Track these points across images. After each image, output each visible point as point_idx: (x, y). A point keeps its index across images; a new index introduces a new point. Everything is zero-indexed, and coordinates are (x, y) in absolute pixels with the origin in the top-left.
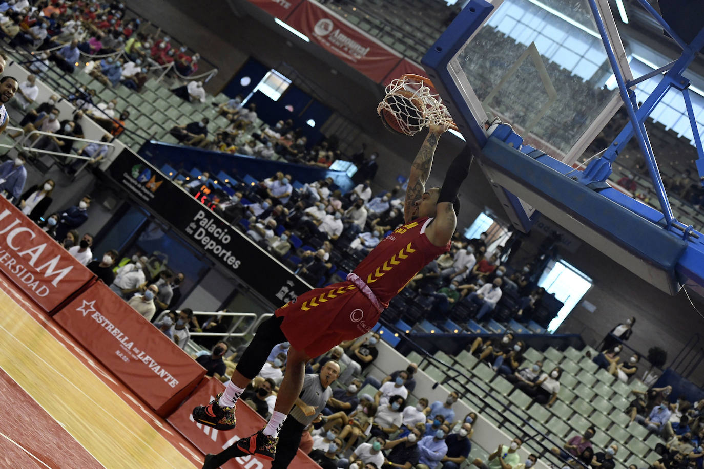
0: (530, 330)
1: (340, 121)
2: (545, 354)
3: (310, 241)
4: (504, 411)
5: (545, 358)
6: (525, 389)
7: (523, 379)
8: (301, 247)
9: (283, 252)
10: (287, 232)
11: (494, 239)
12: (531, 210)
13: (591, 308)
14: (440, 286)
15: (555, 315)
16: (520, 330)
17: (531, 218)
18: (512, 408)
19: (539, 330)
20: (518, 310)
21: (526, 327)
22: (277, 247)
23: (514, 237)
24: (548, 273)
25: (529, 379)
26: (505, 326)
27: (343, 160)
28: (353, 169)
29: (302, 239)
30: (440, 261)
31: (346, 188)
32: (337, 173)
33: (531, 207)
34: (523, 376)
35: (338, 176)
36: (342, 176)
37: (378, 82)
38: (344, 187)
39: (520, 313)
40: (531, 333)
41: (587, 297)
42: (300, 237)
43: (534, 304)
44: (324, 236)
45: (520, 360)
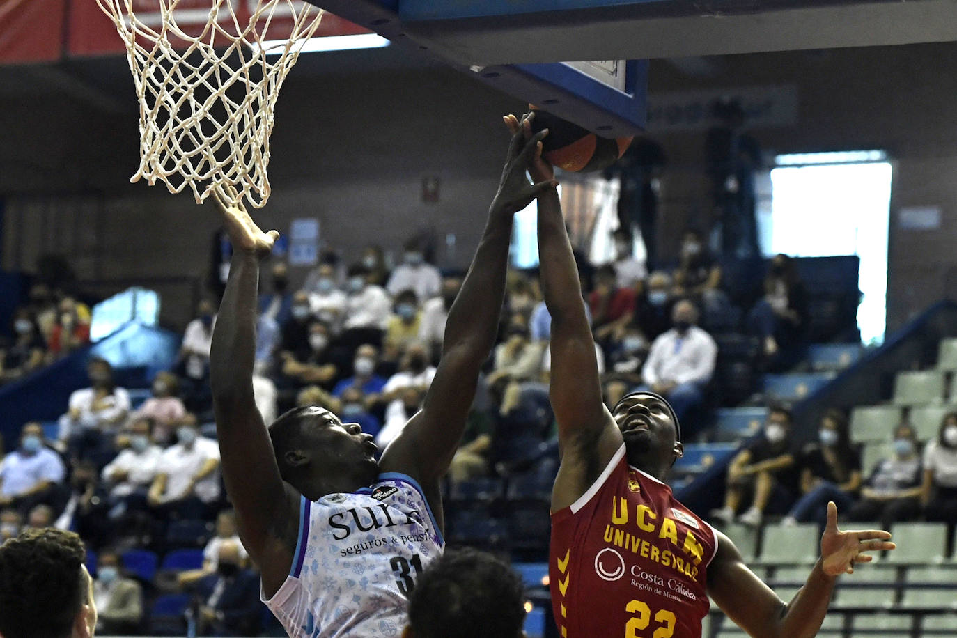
0: (824, 371)
1: (33, 212)
2: (899, 400)
3: (171, 536)
4: (899, 597)
5: (906, 411)
6: (908, 512)
7: (889, 493)
8: (160, 564)
9: (134, 609)
10: (107, 558)
11: (588, 225)
12: (615, 72)
13: (927, 218)
14: (544, 423)
15: (853, 297)
16: (798, 387)
17: (627, 89)
18: (913, 576)
19: (844, 357)
20: (762, 345)
21: (811, 370)
22: (112, 606)
23: (631, 185)
24: (769, 210)
25: (903, 485)
26: (761, 404)
27: (109, 295)
28: (148, 304)
29: (150, 547)
30: (506, 365)
31: (164, 356)
32: (116, 340)
33: (609, 65)
34: (884, 485)
35: (123, 344)
36: (135, 337)
37: (55, 56)
38: (156, 357)
39: (771, 346)
40: (830, 376)
41: (901, 198)
42: (139, 546)
43: (792, 304)
44: (190, 503)
45: (850, 455)
